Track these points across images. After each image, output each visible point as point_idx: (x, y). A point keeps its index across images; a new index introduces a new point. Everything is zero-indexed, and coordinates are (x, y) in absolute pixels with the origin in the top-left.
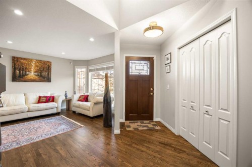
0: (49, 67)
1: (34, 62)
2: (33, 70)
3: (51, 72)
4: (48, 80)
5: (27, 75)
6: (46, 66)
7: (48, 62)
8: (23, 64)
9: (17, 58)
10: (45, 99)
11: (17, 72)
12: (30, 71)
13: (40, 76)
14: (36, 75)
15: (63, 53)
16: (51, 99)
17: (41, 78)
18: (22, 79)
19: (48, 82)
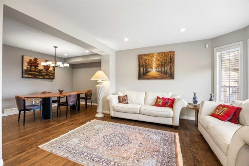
0: (171, 59)
1: (155, 57)
2: (154, 66)
3: (173, 65)
4: (171, 76)
5: (149, 72)
6: (168, 58)
7: (170, 52)
8: (146, 60)
9: (142, 55)
10: (161, 101)
11: (142, 69)
12: (152, 68)
13: (161, 72)
14: (157, 71)
15: (183, 30)
16: (169, 103)
17: (163, 74)
18: (145, 77)
19: (171, 79)
